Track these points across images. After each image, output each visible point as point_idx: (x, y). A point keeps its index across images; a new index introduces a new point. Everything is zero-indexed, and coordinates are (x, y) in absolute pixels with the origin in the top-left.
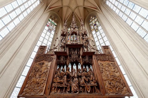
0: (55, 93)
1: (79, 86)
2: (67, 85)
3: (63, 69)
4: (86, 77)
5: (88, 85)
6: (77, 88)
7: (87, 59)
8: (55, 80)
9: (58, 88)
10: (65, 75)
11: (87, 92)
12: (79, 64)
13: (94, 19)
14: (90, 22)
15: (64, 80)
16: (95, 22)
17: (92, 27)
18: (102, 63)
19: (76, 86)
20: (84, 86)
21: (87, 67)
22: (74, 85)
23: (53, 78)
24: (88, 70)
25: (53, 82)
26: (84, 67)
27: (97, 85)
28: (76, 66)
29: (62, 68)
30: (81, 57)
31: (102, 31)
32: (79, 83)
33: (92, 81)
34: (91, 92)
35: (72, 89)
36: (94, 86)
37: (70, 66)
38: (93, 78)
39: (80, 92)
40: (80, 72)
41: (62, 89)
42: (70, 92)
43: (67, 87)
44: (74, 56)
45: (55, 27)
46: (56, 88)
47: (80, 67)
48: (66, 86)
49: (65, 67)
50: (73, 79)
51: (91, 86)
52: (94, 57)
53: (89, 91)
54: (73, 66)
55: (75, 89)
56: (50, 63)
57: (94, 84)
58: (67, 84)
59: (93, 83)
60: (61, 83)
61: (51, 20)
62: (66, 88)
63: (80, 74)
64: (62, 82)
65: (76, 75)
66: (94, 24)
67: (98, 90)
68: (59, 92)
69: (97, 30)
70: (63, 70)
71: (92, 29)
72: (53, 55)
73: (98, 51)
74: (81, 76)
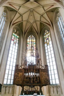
13: (48, 34)
14: (45, 35)
16: (48, 36)
17: (46, 40)
26: (36, 74)
31: (51, 46)
39: (33, 83)
41: (27, 82)
42: (30, 83)
45: (18, 39)
61: (14, 34)
62: (29, 82)
63: (34, 77)
66: (47, 38)
69: (48, 44)
71: (45, 42)
72: (22, 69)
73: (43, 66)
74: (34, 78)
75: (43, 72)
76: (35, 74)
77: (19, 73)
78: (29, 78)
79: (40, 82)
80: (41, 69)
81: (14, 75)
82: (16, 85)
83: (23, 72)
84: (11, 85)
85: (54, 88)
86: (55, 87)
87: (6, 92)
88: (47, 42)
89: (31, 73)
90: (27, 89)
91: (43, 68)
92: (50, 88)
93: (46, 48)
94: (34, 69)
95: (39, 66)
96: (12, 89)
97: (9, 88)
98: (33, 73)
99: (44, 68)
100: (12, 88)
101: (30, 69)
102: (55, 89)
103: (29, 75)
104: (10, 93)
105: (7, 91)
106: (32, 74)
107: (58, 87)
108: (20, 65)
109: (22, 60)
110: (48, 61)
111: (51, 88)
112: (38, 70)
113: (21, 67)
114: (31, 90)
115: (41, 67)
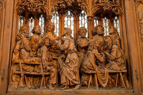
0: (21, 87)
1: (80, 72)
2: (49, 71)
3: (35, 28)
5: (102, 70)
6: (74, 77)
10: (44, 44)
11: (100, 86)
12: (83, 12)
15: (41, 57)
19: (72, 73)
20: (94, 72)
21: (106, 23)
24: (107, 31)
25: (12, 63)
27: (126, 71)
28: (72, 19)
29: (31, 25)
33: (115, 60)
35: (63, 80)
36: (119, 73)
37: (55, 20)
38: (117, 55)
40: (84, 38)
43: (49, 75)
46: (22, 78)
47: (83, 22)
48: (47, 73)
49: (41, 21)
50: (66, 55)
51: (110, 74)
53: (104, 85)
54: (66, 19)
55: (71, 79)
57: (119, 68)
58: (48, 68)
59: (115, 67)
64: (37, 63)
65: (72, 46)
67: (127, 82)
68: (29, 86)
70: (37, 30)
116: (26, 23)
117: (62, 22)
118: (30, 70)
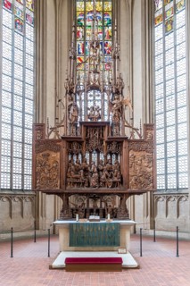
1: (99, 181)
2: (85, 181)
4: (109, 171)
5: (109, 180)
7: (113, 147)
8: (68, 174)
9: (75, 183)
10: (81, 169)
11: (108, 187)
18: (135, 153)
21: (114, 156)
22: (93, 181)
23: (67, 172)
24: (114, 160)
25: (67, 177)
26: (109, 157)
28: (96, 154)
29: (75, 158)
30: (104, 144)
32: (99, 178)
33: (116, 176)
34: (112, 187)
37: (87, 155)
40: (102, 165)
41: (78, 184)
42: (89, 186)
44: (94, 143)
47: (102, 157)
49: (80, 156)
52: (125, 144)
53: (110, 186)
56: (59, 154)
58: (84, 179)
59: (116, 179)
60: (77, 178)
62: (84, 184)
63: (101, 168)
71: (157, 15)
72: (59, 141)
73: (136, 130)
74: (102, 170)
75: (134, 150)
76: (106, 157)
77: (49, 155)
78: (86, 170)
79: (122, 182)
80: (129, 141)
81: (33, 160)
82: (43, 192)
83: (64, 150)
84: (27, 190)
85: (168, 200)
86: (172, 199)
87: (13, 211)
88: (164, 15)
89: (91, 153)
90: (80, 204)
91: (135, 134)
92: (157, 200)
93: (158, 48)
94: (102, 141)
95: (124, 129)
96: (33, 205)
97: (21, 200)
98: (98, 152)
99: (140, 135)
100: (31, 200)
101: (88, 140)
102: (172, 204)
103: (84, 160)
104: (25, 214)
105: (16, 210)
106: (94, 156)
107: (184, 199)
108: (52, 124)
109: (57, 106)
110: (159, 107)
111: (161, 199)
112: (118, 142)
113: (57, 133)
114: (91, 206)
115: (127, 132)
116: (72, 157)
117: (91, 156)
118: (76, 181)
